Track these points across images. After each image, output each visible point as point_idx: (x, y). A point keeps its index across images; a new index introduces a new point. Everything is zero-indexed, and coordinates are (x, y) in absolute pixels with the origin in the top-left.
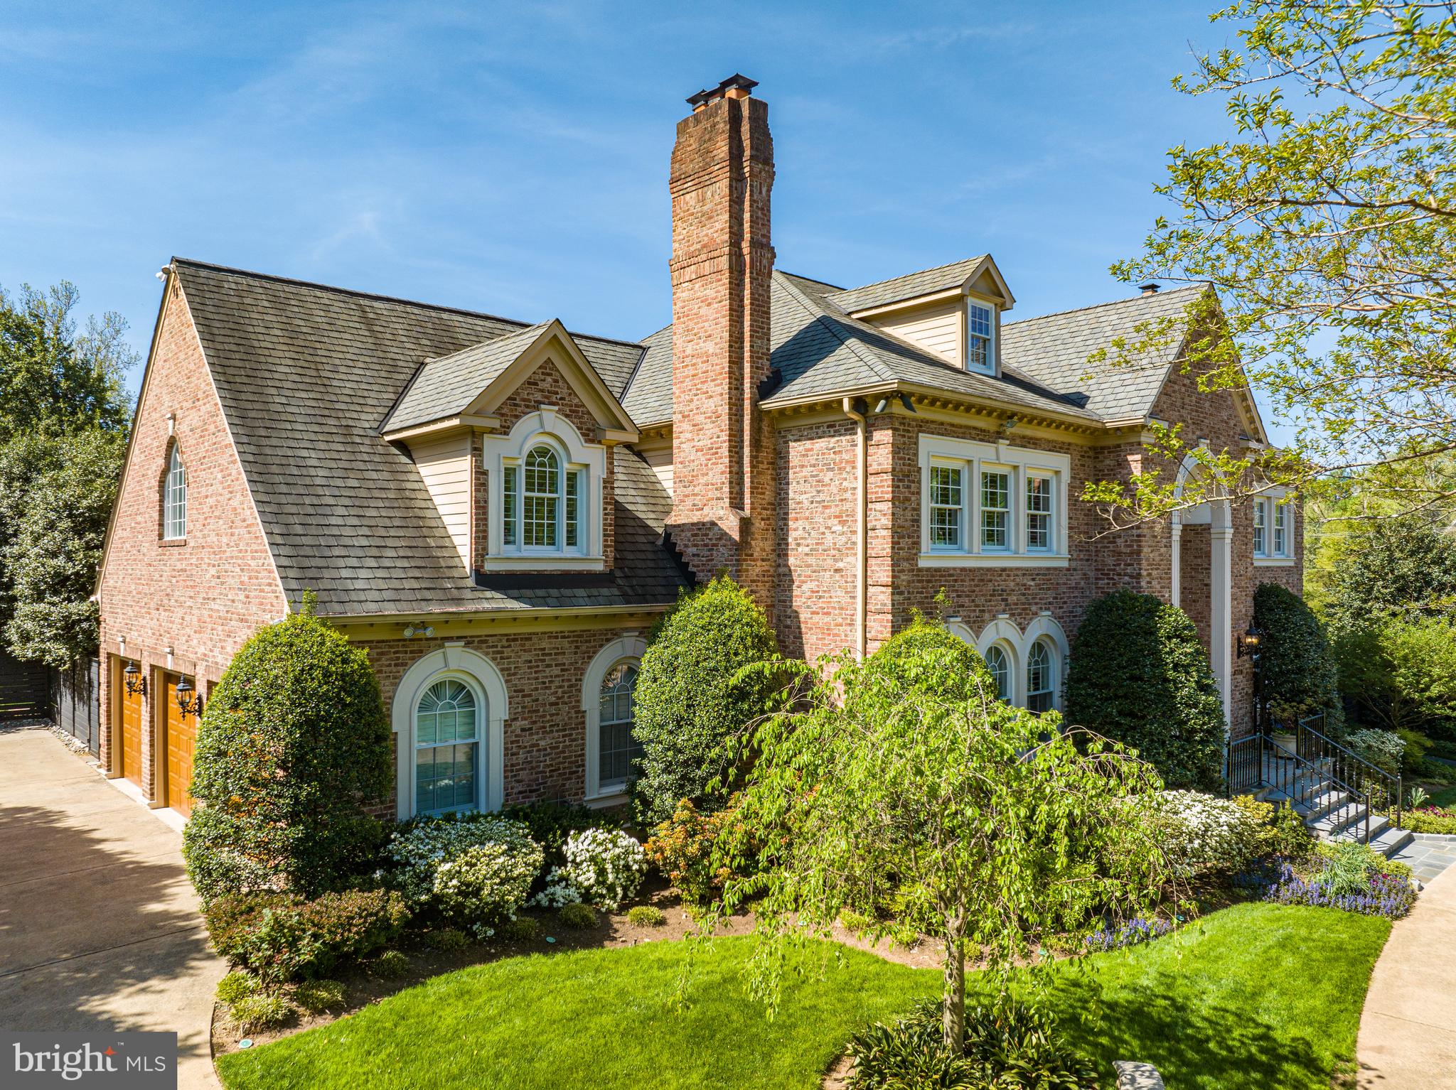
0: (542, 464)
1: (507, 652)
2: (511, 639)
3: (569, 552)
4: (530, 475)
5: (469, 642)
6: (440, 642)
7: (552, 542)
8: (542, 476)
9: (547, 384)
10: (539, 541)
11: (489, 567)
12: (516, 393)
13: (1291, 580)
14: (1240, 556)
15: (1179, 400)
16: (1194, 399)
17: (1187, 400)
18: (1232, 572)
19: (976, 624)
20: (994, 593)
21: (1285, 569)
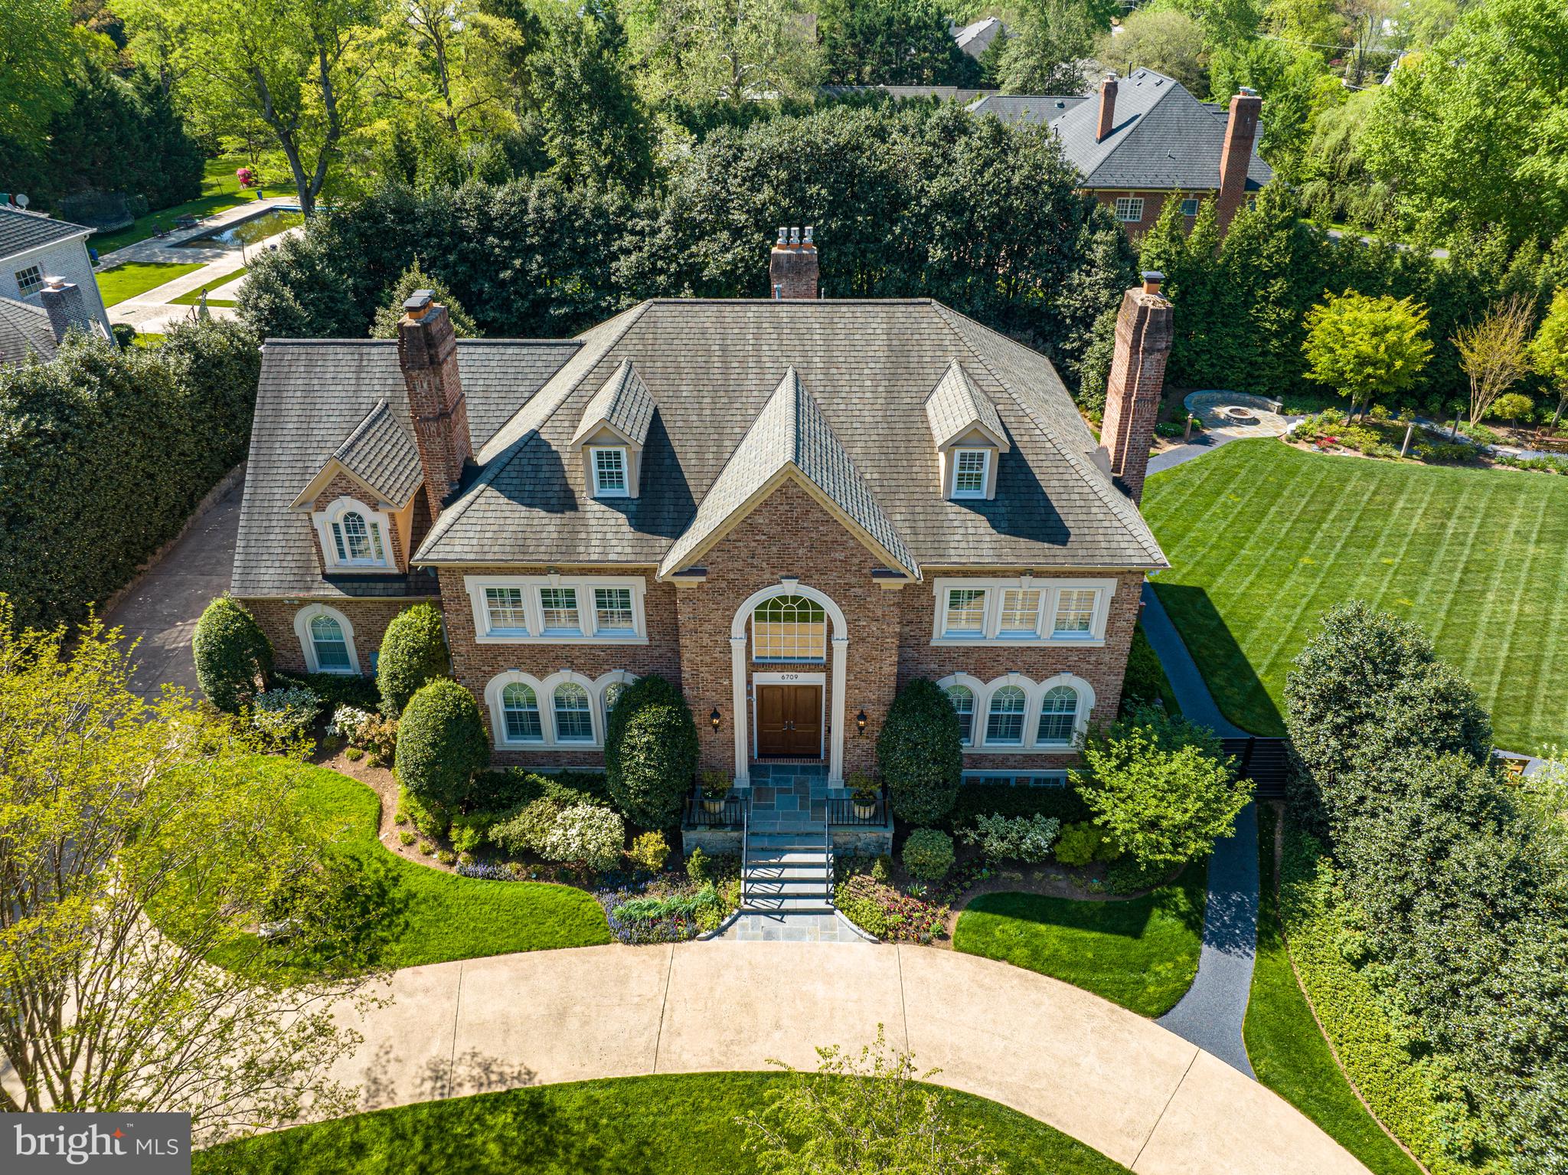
0: (353, 521)
4: (348, 526)
7: (368, 556)
8: (355, 526)
9: (344, 483)
11: (328, 571)
13: (1093, 658)
14: (868, 659)
15: (745, 552)
16: (774, 549)
17: (760, 550)
18: (849, 670)
19: (541, 673)
20: (557, 657)
21: (1077, 649)
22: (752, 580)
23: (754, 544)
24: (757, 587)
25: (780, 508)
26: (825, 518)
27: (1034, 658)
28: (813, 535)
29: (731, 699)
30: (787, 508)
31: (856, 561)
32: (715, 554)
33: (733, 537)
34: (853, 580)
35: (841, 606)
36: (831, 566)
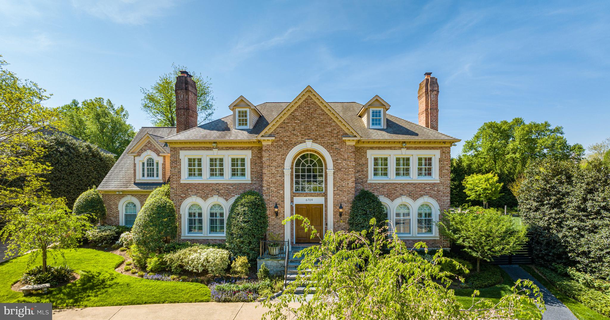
0: (150, 161)
1: (141, 198)
2: (142, 195)
3: (157, 178)
4: (148, 164)
5: (133, 195)
6: (126, 195)
7: (153, 176)
8: (150, 164)
9: (149, 145)
10: (151, 176)
11: (137, 181)
12: (142, 148)
13: (436, 189)
14: (343, 180)
15: (291, 129)
16: (303, 127)
17: (297, 128)
18: (334, 185)
19: (205, 197)
20: (213, 190)
21: (429, 184)
22: (294, 141)
23: (295, 124)
24: (295, 144)
25: (305, 108)
26: (323, 113)
27: (411, 188)
28: (318, 120)
29: (283, 201)
30: (308, 108)
31: (335, 132)
32: (279, 129)
33: (286, 121)
34: (335, 141)
35: (330, 153)
36: (325, 134)
